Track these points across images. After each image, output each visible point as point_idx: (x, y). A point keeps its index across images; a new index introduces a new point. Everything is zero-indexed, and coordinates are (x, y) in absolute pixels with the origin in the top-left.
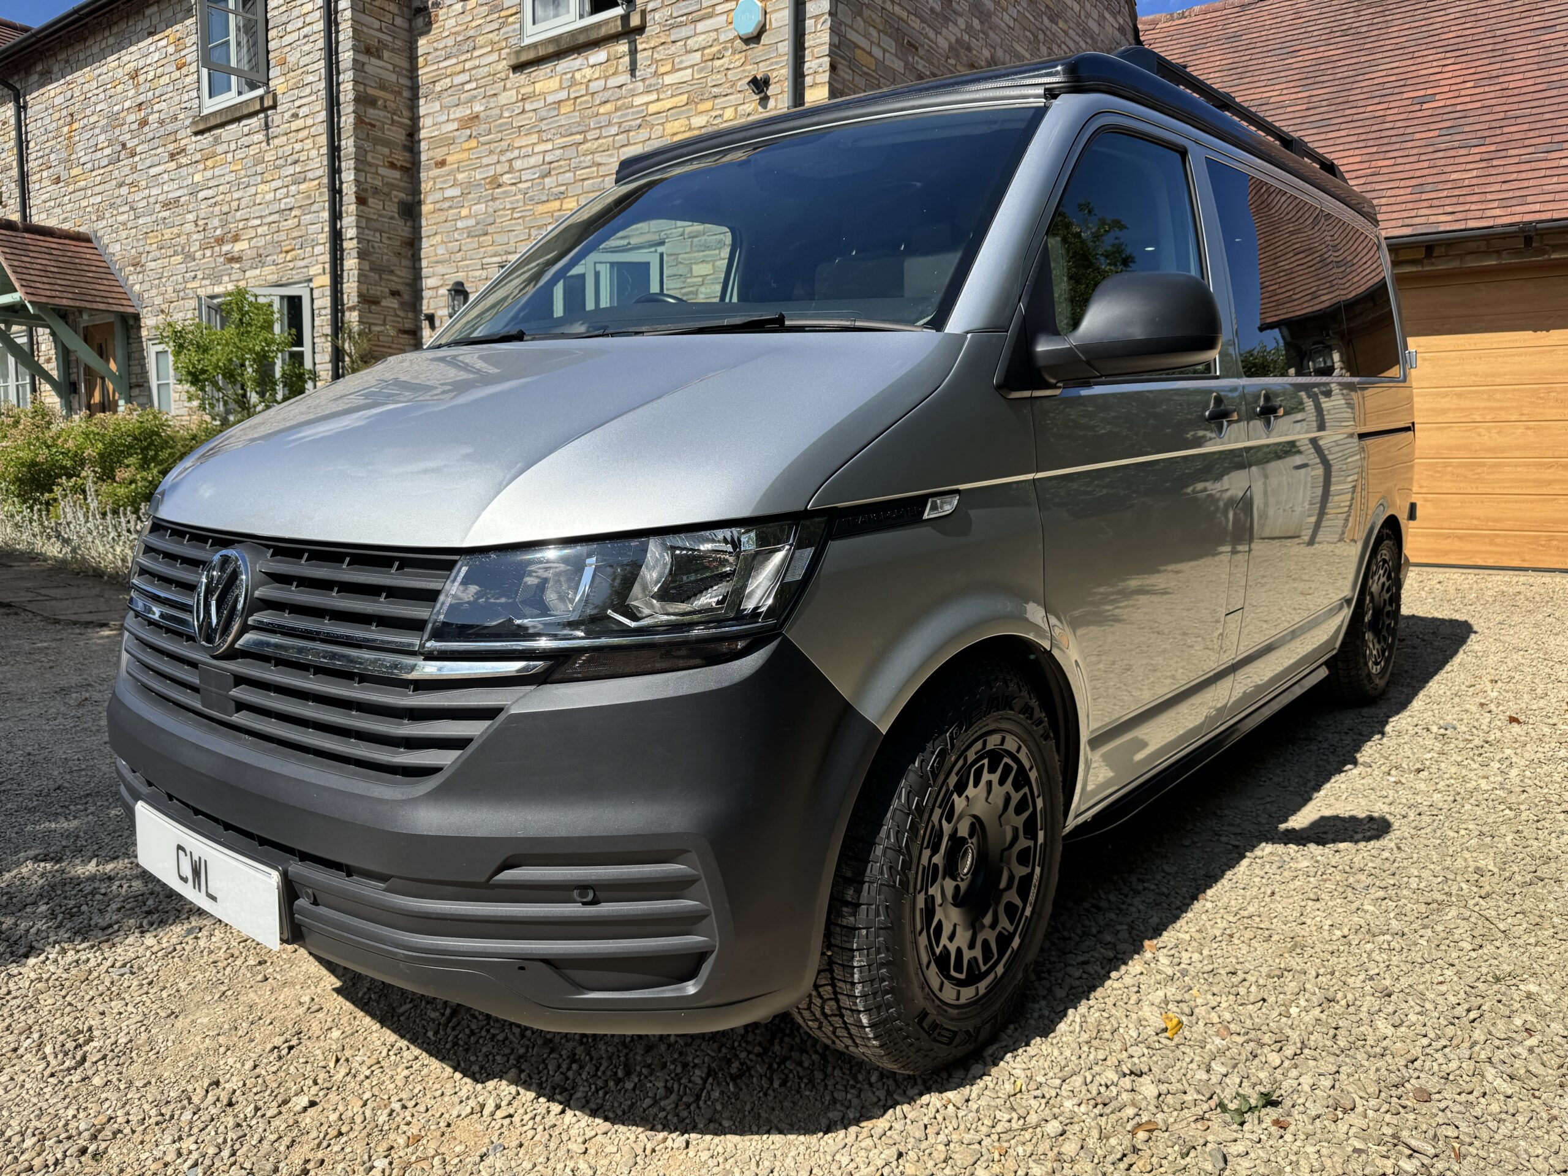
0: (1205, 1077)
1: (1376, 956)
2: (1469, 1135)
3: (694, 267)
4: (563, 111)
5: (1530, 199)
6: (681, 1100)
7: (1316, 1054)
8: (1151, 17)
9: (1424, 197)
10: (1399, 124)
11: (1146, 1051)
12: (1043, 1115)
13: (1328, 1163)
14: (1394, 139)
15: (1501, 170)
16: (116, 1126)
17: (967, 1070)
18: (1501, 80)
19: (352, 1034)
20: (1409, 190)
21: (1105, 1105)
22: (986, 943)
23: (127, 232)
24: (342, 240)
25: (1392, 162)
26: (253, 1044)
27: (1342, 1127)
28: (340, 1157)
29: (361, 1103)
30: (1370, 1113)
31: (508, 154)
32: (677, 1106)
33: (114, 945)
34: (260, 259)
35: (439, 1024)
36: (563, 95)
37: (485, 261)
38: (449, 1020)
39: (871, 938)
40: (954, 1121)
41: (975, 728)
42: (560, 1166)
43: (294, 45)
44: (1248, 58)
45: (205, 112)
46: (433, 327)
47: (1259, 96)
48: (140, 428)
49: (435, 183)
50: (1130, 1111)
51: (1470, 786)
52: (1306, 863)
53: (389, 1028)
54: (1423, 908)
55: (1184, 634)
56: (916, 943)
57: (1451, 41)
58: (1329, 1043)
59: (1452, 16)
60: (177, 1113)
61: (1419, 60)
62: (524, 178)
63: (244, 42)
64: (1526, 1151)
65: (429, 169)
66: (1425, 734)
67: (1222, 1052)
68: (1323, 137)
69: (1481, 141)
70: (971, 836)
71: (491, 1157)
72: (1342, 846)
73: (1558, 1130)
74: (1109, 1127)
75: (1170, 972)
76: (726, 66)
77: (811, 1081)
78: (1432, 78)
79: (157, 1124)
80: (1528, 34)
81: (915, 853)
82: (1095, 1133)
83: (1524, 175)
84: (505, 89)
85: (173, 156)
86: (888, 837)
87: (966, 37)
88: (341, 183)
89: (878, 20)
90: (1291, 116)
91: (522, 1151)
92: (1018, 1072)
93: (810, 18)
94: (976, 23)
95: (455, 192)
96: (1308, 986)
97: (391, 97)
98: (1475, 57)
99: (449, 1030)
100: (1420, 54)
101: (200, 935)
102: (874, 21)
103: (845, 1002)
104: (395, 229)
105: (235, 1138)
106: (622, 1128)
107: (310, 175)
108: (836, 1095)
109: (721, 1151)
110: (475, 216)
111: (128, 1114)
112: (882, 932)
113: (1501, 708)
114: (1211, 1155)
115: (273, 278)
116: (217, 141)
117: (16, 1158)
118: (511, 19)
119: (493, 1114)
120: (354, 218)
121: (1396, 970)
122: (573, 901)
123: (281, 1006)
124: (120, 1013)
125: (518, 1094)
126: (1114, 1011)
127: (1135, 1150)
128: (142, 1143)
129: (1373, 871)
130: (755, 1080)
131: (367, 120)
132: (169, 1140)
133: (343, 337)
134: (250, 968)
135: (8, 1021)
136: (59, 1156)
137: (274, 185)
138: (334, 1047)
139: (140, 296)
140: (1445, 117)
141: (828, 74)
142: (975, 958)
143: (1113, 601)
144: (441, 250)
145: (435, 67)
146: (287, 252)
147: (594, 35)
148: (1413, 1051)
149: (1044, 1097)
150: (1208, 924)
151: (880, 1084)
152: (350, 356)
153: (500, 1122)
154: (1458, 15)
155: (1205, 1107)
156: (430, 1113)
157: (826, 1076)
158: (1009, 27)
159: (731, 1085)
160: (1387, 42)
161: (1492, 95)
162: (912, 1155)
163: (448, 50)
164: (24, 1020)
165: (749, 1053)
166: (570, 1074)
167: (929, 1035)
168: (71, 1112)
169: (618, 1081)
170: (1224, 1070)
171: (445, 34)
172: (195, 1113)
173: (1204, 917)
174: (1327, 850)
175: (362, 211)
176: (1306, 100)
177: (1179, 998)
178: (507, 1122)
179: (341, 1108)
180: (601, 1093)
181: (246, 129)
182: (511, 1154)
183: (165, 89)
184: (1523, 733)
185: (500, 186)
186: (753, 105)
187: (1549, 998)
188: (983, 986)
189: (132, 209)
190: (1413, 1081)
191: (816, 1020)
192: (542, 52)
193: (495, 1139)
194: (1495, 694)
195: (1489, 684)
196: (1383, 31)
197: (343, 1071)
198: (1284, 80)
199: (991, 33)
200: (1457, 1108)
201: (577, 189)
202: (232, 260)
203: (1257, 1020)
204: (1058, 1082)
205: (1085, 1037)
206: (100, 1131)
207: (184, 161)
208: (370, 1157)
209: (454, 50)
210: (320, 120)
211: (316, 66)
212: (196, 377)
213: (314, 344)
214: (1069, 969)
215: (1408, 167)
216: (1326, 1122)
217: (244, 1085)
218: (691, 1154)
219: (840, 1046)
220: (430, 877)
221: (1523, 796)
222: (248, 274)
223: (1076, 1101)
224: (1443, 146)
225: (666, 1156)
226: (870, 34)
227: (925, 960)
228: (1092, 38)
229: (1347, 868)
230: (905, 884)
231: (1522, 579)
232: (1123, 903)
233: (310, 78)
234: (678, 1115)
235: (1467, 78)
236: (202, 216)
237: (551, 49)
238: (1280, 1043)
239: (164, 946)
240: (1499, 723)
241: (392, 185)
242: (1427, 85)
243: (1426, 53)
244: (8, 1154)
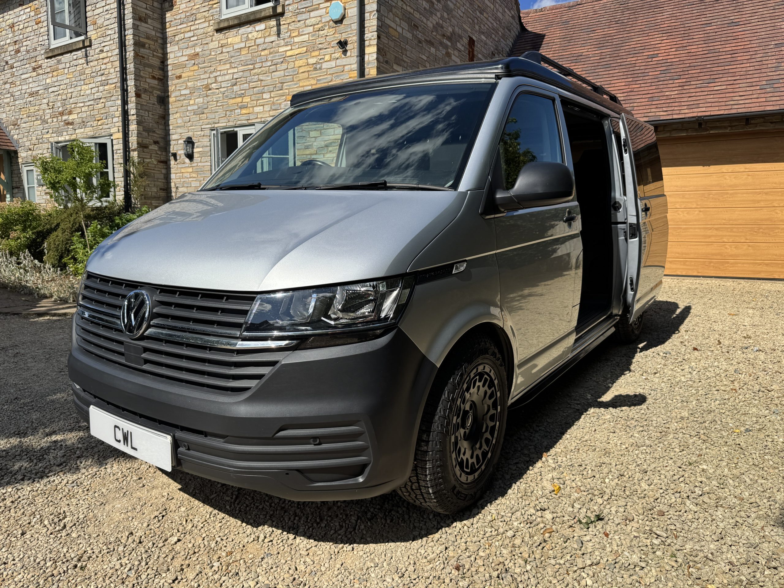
0: (572, 510)
1: (640, 456)
2: (680, 528)
3: (311, 133)
4: (242, 53)
5: (701, 105)
6: (347, 530)
7: (617, 498)
8: (526, 11)
9: (654, 103)
10: (642, 68)
11: (546, 500)
12: (505, 529)
13: (624, 542)
14: (640, 75)
15: (688, 91)
16: (88, 554)
17: (471, 511)
18: (688, 48)
19: (191, 509)
20: (647, 100)
21: (531, 523)
22: (477, 456)
23: (9, 108)
24: (128, 115)
25: (639, 86)
26: (144, 515)
27: (629, 528)
28: (197, 562)
29: (202, 539)
30: (640, 521)
31: (214, 73)
32: (346, 533)
33: (65, 473)
34: (83, 124)
35: (231, 502)
36: (243, 45)
37: (203, 127)
38: (235, 501)
39: (434, 456)
40: (468, 533)
41: (474, 363)
42: (298, 561)
43: (100, 15)
44: (572, 33)
45: (52, 47)
46: (176, 159)
47: (578, 52)
48: (22, 211)
49: (176, 87)
50: (542, 525)
51: (677, 380)
52: (609, 417)
53: (207, 505)
54: (659, 434)
55: (550, 313)
56: (451, 457)
57: (665, 29)
58: (622, 493)
59: (665, 17)
60: (116, 548)
61: (651, 37)
62: (223, 86)
63: (72, 11)
64: (703, 533)
65: (173, 80)
66: (657, 356)
67: (578, 499)
68: (607, 72)
69: (679, 77)
70: (470, 409)
71: (266, 559)
72: (624, 408)
73: (715, 525)
74: (533, 532)
75: (553, 466)
76: (326, 34)
77: (403, 519)
78: (657, 46)
79: (108, 553)
80: (699, 26)
81: (451, 418)
82: (528, 535)
83: (698, 94)
84: (212, 41)
85: (34, 69)
86: (440, 412)
87: (441, 22)
88: (127, 86)
89: (400, 14)
90: (593, 62)
91: (279, 556)
92: (493, 511)
93: (367, 13)
94: (445, 15)
95: (187, 92)
96: (612, 470)
97: (152, 43)
98: (676, 36)
99: (236, 505)
100: (651, 34)
101: (107, 467)
102: (398, 14)
103: (422, 483)
104: (155, 110)
105: (146, 557)
106: (322, 543)
107: (110, 81)
108: (415, 524)
109: (368, 551)
110: (198, 104)
111: (92, 549)
112: (438, 453)
113: (690, 344)
114: (576, 541)
115: (91, 134)
116: (59, 62)
117: (44, 571)
118: (215, 6)
119: (263, 541)
120: (134, 104)
121: (648, 461)
122: (311, 444)
123: (154, 498)
124: (77, 504)
125: (273, 531)
126: (531, 484)
127: (545, 541)
128: (103, 561)
129: (637, 419)
130: (379, 520)
131: (140, 54)
132: (116, 559)
133: (129, 164)
134: (135, 481)
135: (22, 510)
136: (65, 569)
137: (91, 86)
138: (183, 515)
139: (17, 141)
140: (663, 65)
141: (376, 40)
142: (473, 463)
143: (518, 300)
144: (180, 121)
145: (175, 28)
146: (98, 120)
147: (258, 16)
148: (657, 495)
149: (505, 521)
150: (568, 445)
151: (434, 519)
152: (133, 174)
153: (267, 544)
154: (668, 16)
155: (573, 522)
156: (234, 542)
157: (410, 517)
158: (461, 16)
159: (369, 523)
160: (636, 28)
161: (684, 55)
162: (451, 548)
163: (182, 20)
164: (30, 510)
165: (375, 508)
166: (295, 522)
167: (457, 496)
168: (65, 550)
169: (318, 524)
170: (579, 507)
171: (180, 12)
172: (124, 547)
173: (566, 441)
174: (617, 410)
175: (138, 101)
176: (599, 55)
177: (559, 477)
178: (270, 543)
179: (193, 541)
180: (311, 529)
181: (75, 57)
182: (275, 557)
183: (29, 34)
184: (699, 355)
185: (210, 89)
186: (339, 54)
187: (711, 471)
188: (476, 474)
189: (12, 96)
190: (657, 507)
191: (408, 492)
192: (231, 23)
193: (266, 551)
194: (687, 337)
195: (684, 332)
196: (634, 22)
197: (190, 525)
198: (589, 44)
199: (452, 19)
200: (675, 518)
201: (251, 92)
202: (68, 124)
203: (592, 485)
204: (510, 514)
205: (520, 495)
206: (81, 557)
207: (41, 72)
208: (211, 562)
209: (185, 20)
210: (115, 53)
211: (112, 26)
212: (54, 186)
213: (114, 168)
214: (510, 466)
215: (646, 88)
216: (622, 526)
217: (145, 534)
218: (355, 553)
219: (418, 503)
220: (247, 436)
221: (700, 384)
222: (77, 131)
223: (519, 522)
224: (662, 79)
225: (344, 554)
226: (396, 21)
227: (454, 464)
228: (499, 21)
229: (626, 418)
230: (447, 432)
231: (698, 281)
232: (531, 436)
233: (109, 32)
234: (346, 537)
235: (672, 47)
236: (51, 100)
237: (236, 22)
238: (602, 494)
239: (91, 472)
240: (689, 351)
241: (154, 87)
242: (655, 49)
243: (654, 33)
244: (40, 570)
